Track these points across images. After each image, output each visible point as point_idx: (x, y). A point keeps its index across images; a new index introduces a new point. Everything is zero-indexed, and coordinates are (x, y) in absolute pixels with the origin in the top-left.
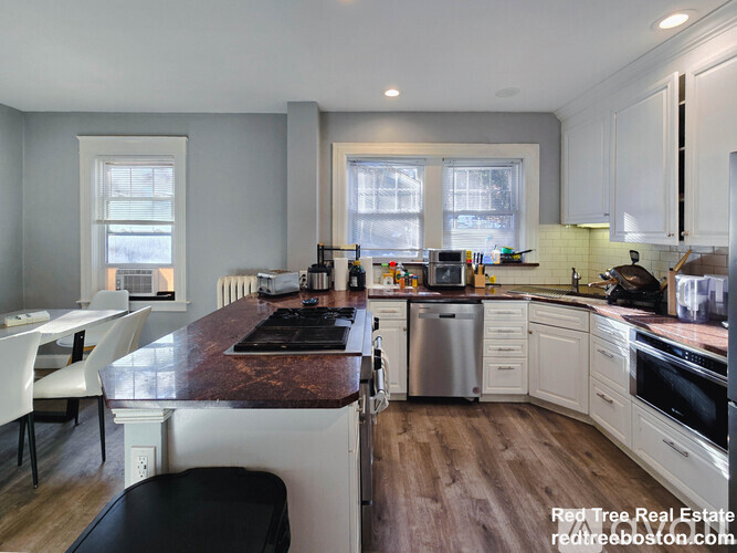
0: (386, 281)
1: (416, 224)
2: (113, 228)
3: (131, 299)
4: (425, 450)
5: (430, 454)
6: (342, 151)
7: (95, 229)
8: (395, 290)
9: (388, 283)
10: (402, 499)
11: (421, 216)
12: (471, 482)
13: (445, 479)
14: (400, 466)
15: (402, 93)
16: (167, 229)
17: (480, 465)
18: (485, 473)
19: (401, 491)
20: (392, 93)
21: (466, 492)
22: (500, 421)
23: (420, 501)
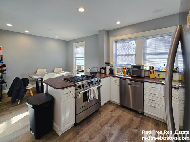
0: (121, 72)
1: (134, 57)
2: (77, 59)
3: (78, 71)
4: (112, 117)
5: (112, 118)
6: (112, 39)
7: (75, 59)
8: (121, 75)
9: (121, 73)
10: (95, 122)
11: (135, 55)
12: (114, 129)
13: (109, 125)
14: (102, 117)
15: (121, 22)
16: (83, 59)
17: (122, 127)
18: (121, 130)
19: (97, 121)
20: (118, 23)
21: (110, 130)
22: (145, 122)
23: (98, 125)
